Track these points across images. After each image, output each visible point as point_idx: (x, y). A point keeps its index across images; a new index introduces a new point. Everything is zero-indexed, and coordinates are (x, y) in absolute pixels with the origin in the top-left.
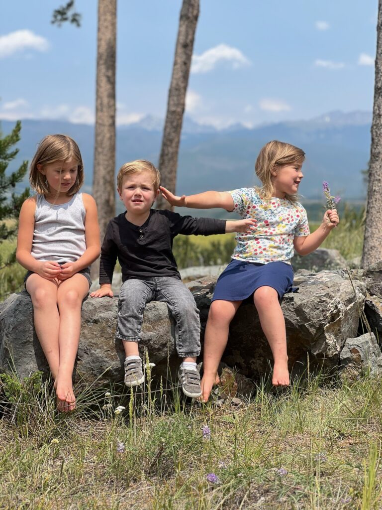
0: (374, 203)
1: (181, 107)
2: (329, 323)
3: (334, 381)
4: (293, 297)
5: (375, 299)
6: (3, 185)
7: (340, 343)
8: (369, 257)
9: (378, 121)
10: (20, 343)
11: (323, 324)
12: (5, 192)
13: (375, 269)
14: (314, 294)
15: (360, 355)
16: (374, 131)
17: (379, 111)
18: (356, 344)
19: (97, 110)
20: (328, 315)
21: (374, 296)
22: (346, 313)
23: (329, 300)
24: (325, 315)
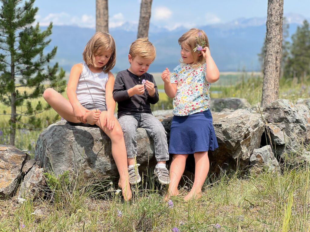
0: (269, 68)
1: (148, 14)
2: (243, 139)
3: (246, 174)
4: (221, 124)
5: (271, 125)
6: (42, 61)
7: (250, 152)
8: (265, 101)
9: (271, 19)
10: (56, 154)
11: (240, 140)
12: (43, 65)
13: (271, 107)
14: (234, 122)
15: (262, 159)
16: (268, 24)
17: (271, 12)
18: (260, 152)
19: (97, 17)
20: (242, 135)
21: (270, 123)
22: (253, 134)
23: (243, 126)
24: (241, 135)
